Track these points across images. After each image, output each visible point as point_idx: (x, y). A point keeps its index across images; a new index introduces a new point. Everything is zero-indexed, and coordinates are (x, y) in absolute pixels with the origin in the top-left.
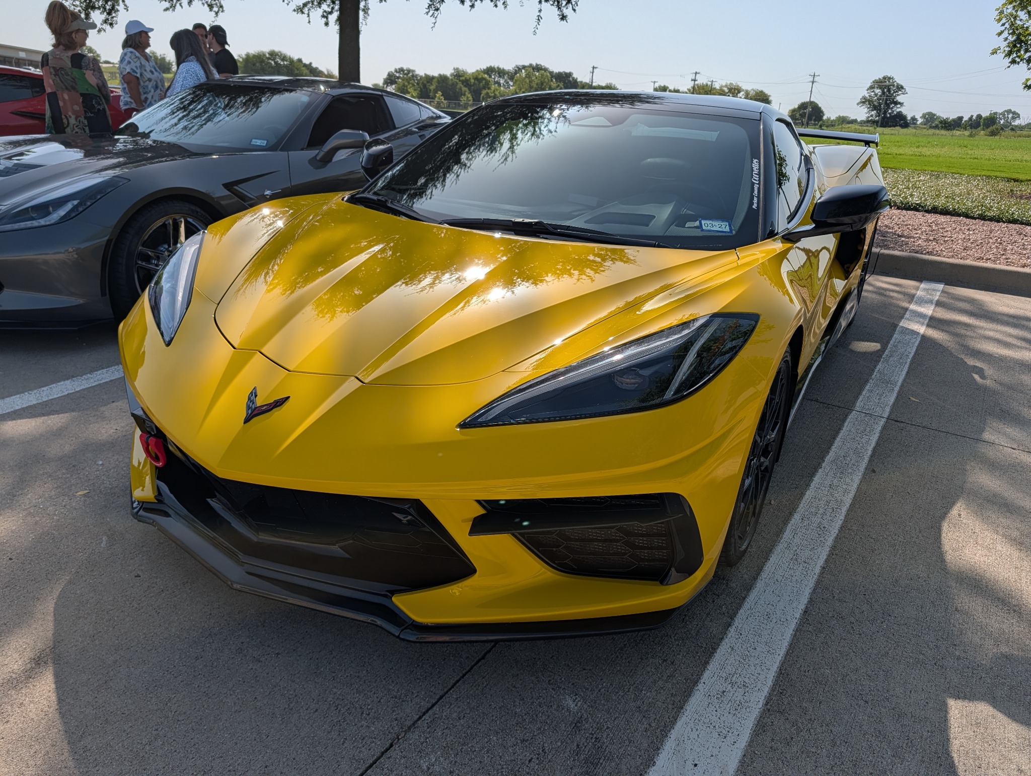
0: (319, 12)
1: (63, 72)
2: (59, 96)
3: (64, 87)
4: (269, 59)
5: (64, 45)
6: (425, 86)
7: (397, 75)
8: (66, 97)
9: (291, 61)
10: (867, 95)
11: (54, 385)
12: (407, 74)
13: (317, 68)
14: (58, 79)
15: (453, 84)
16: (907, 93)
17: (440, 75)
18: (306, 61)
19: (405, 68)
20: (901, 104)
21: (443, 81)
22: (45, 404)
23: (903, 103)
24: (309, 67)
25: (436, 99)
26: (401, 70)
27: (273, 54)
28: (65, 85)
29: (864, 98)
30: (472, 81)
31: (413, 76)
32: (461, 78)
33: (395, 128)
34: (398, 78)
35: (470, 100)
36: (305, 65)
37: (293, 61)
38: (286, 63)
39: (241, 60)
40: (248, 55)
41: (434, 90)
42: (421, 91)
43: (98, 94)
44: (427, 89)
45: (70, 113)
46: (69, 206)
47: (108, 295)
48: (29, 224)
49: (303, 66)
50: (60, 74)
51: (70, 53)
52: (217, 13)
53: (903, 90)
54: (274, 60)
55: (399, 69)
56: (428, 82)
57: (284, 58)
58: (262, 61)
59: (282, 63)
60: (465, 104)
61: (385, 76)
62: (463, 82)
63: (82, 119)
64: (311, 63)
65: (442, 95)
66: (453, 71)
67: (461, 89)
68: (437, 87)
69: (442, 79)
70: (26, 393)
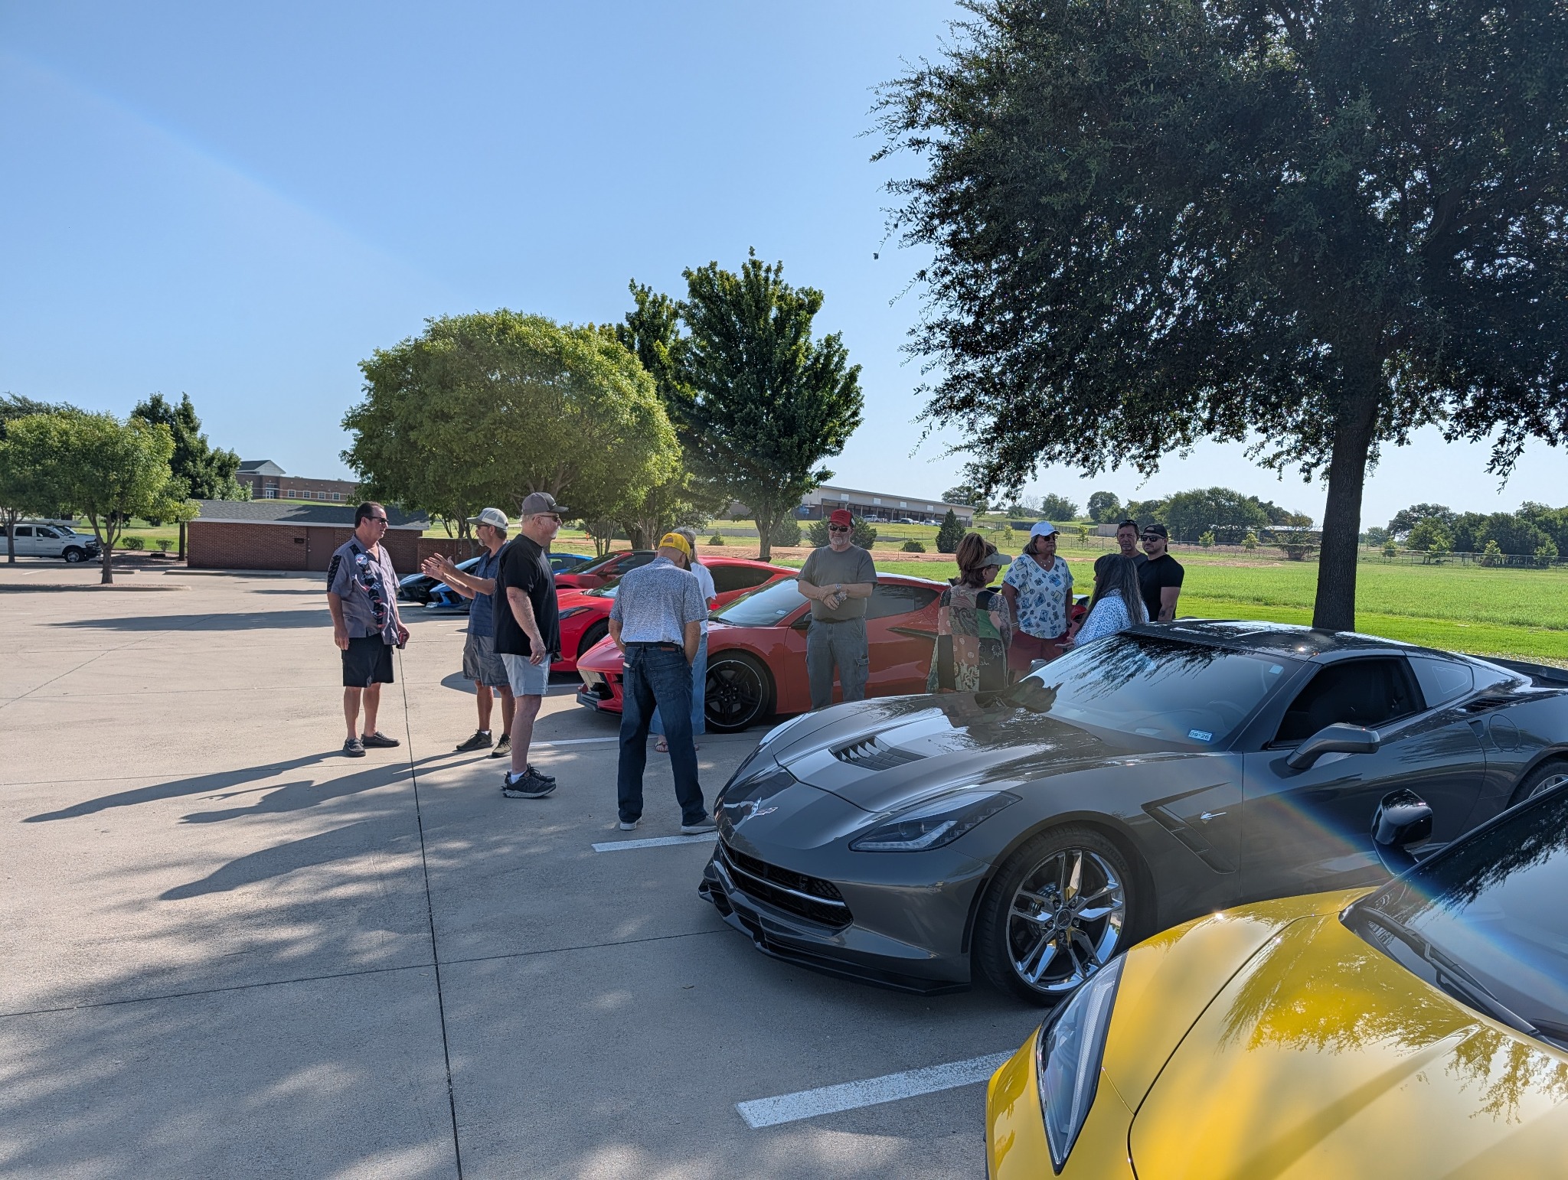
0: (1299, 464)
1: (965, 614)
2: (955, 640)
3: (962, 631)
4: (1208, 499)
5: (971, 583)
6: (1465, 531)
7: (1416, 515)
8: (962, 641)
9: (1242, 500)
11: (885, 1077)
12: (1433, 514)
13: (1279, 509)
14: (957, 621)
15: (1521, 528)
17: (1496, 515)
18: (1264, 499)
19: (1430, 505)
21: (1501, 524)
22: (872, 1111)
24: (1268, 508)
25: (1486, 552)
26: (1423, 508)
27: (1215, 493)
28: (964, 628)
30: (1560, 522)
31: (1443, 516)
32: (1537, 519)
33: (1425, 709)
34: (1416, 519)
35: (1554, 554)
36: (1262, 505)
37: (1244, 501)
38: (1232, 503)
39: (1168, 501)
40: (1178, 496)
41: (1482, 538)
42: (1457, 538)
43: (999, 638)
44: (1469, 536)
45: (963, 661)
46: (944, 827)
47: (969, 952)
48: (896, 845)
49: (1259, 507)
50: (961, 616)
51: (977, 591)
52: (1148, 474)
54: (1215, 500)
55: (1419, 506)
56: (1471, 525)
57: (1231, 497)
58: (1199, 502)
59: (1227, 504)
60: (1543, 559)
61: (1393, 517)
62: (1540, 525)
63: (975, 669)
64: (1271, 503)
65: (1496, 546)
66: (1521, 508)
67: (1535, 535)
68: (1488, 532)
69: (1500, 522)
70: (853, 1084)
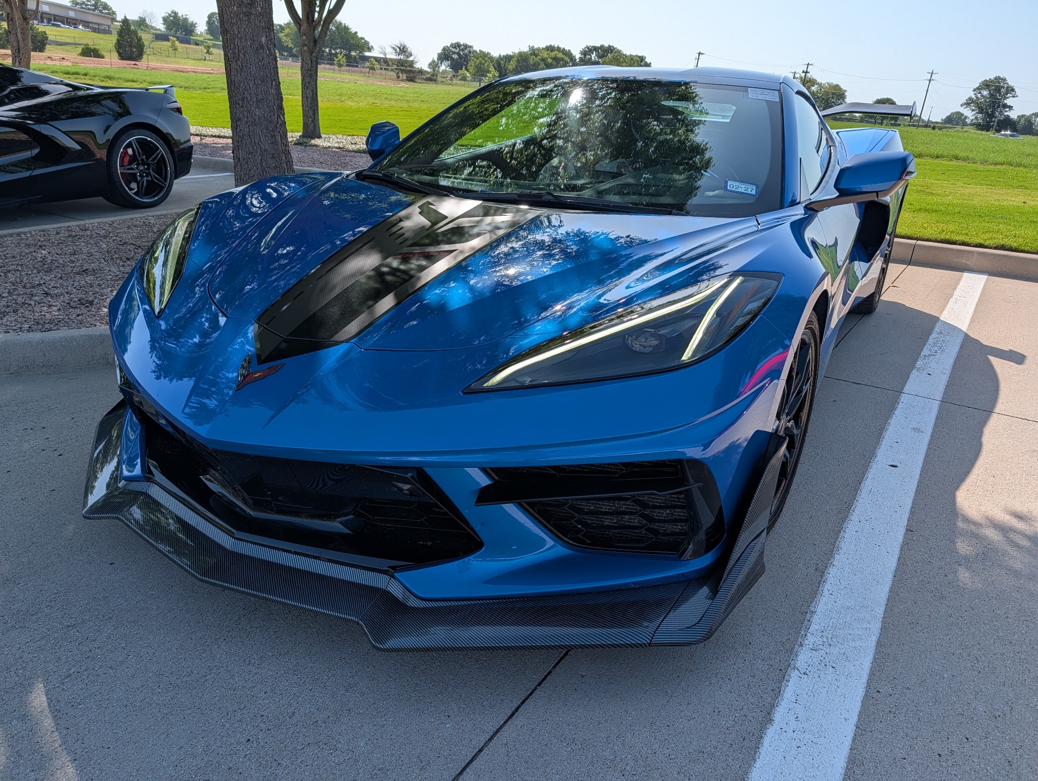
7: (454, 50)
10: (974, 97)
12: (463, 50)
16: (1017, 97)
17: (507, 55)
20: (1010, 108)
23: (1012, 107)
26: (457, 45)
29: (970, 99)
34: (454, 53)
53: (1014, 93)
